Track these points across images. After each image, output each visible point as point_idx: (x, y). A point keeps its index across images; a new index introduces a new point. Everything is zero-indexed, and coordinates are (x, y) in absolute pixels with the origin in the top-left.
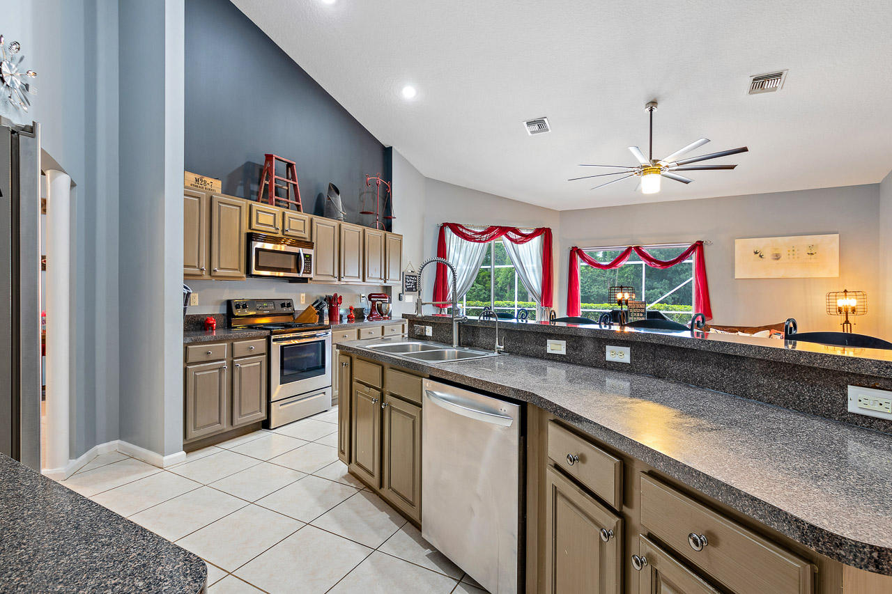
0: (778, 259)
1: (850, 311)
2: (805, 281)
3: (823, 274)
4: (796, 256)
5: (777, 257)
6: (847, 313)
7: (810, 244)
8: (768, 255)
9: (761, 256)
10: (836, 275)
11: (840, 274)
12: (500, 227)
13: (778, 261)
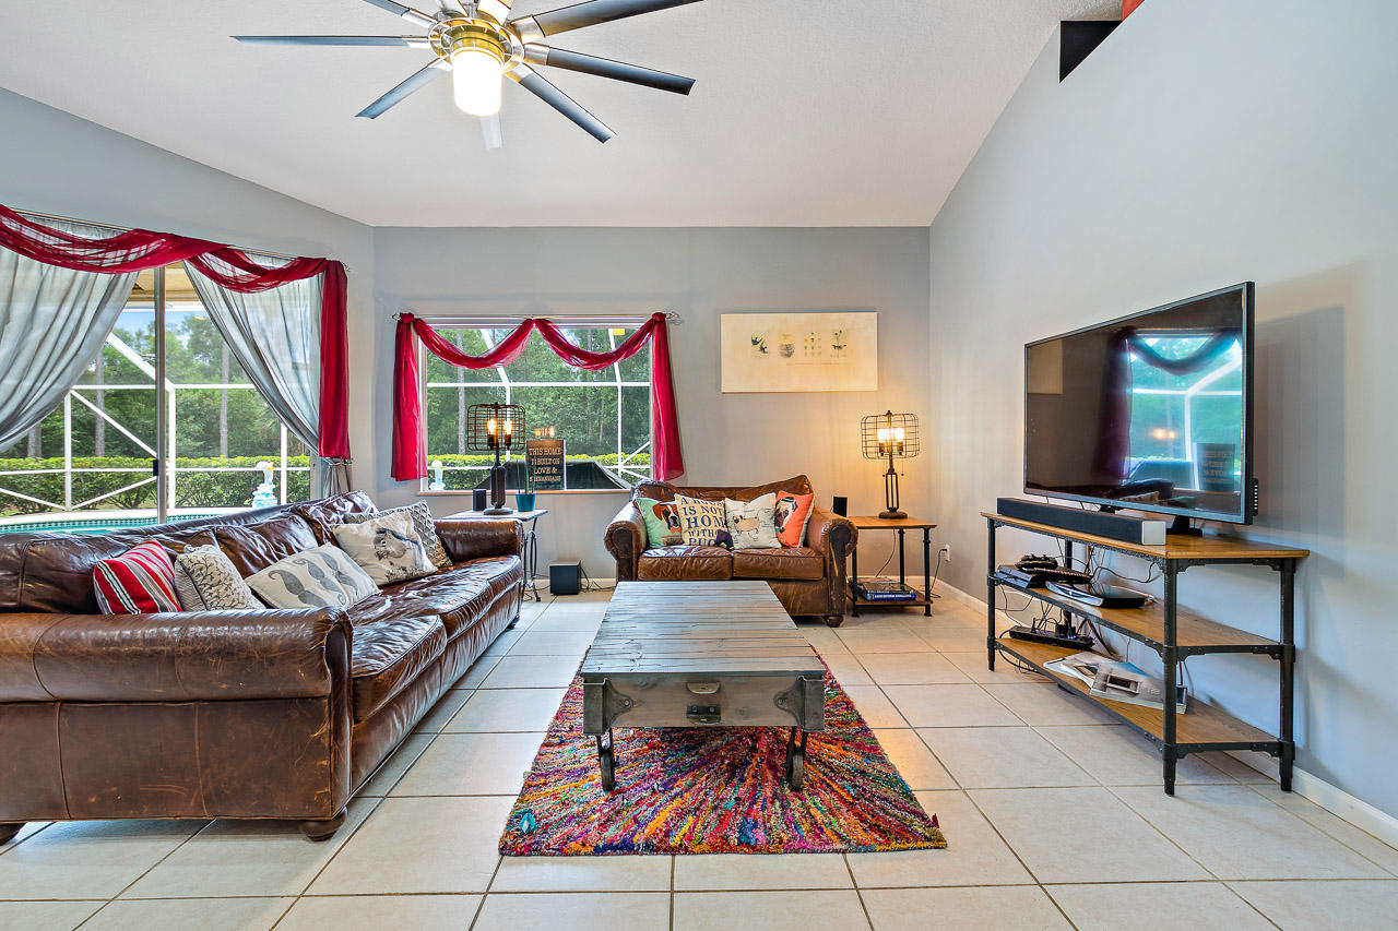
0: (789, 355)
1: (895, 449)
2: (829, 395)
3: (855, 385)
4: (816, 350)
5: (788, 352)
6: (891, 456)
7: (837, 328)
8: (774, 347)
9: (762, 349)
10: (874, 387)
11: (879, 387)
12: (172, 238)
13: (788, 360)
